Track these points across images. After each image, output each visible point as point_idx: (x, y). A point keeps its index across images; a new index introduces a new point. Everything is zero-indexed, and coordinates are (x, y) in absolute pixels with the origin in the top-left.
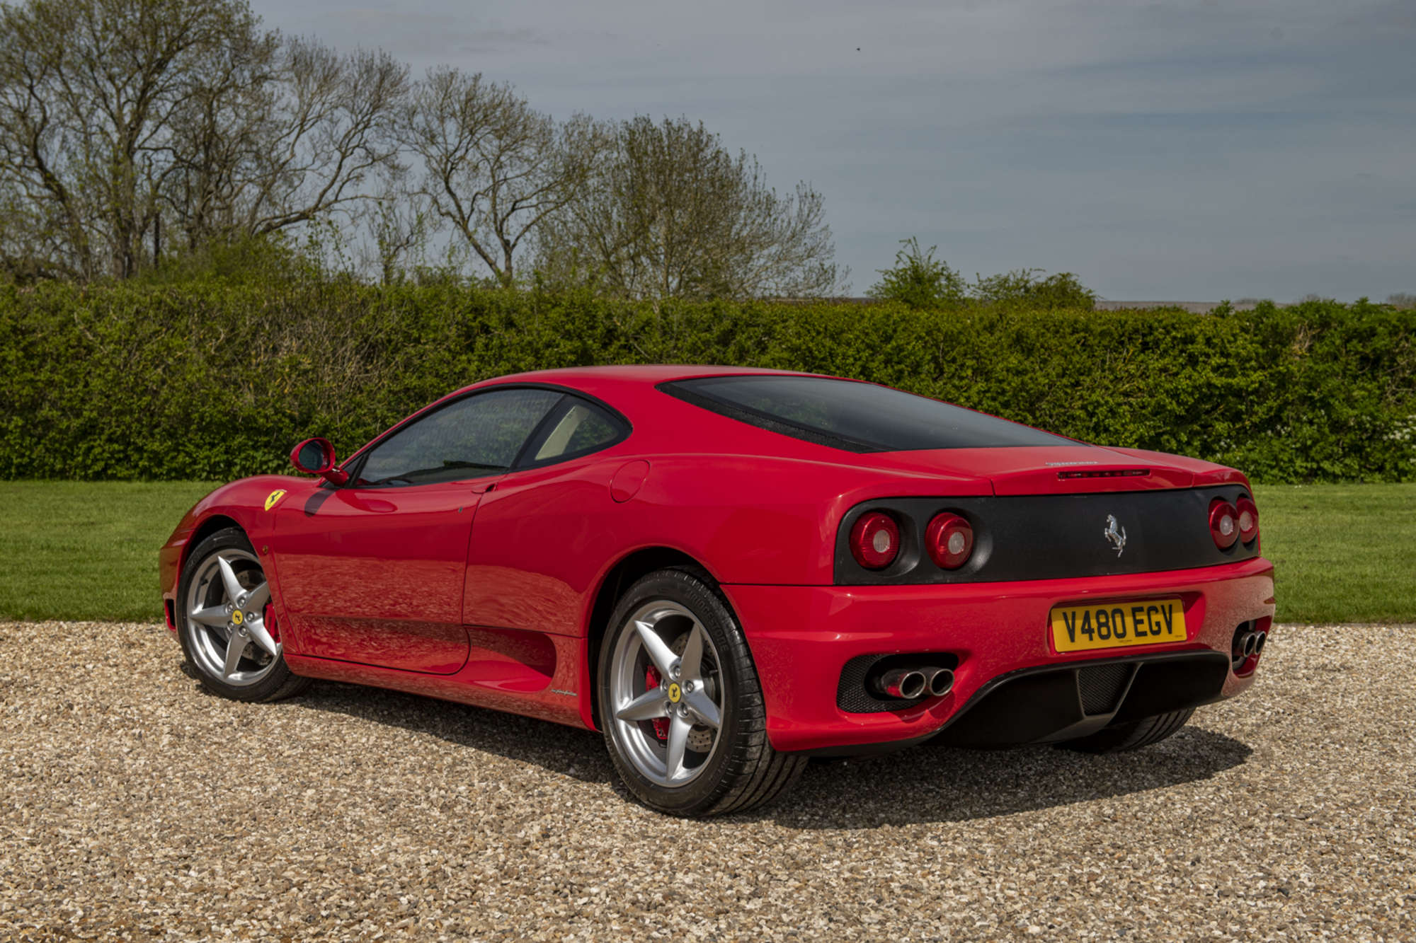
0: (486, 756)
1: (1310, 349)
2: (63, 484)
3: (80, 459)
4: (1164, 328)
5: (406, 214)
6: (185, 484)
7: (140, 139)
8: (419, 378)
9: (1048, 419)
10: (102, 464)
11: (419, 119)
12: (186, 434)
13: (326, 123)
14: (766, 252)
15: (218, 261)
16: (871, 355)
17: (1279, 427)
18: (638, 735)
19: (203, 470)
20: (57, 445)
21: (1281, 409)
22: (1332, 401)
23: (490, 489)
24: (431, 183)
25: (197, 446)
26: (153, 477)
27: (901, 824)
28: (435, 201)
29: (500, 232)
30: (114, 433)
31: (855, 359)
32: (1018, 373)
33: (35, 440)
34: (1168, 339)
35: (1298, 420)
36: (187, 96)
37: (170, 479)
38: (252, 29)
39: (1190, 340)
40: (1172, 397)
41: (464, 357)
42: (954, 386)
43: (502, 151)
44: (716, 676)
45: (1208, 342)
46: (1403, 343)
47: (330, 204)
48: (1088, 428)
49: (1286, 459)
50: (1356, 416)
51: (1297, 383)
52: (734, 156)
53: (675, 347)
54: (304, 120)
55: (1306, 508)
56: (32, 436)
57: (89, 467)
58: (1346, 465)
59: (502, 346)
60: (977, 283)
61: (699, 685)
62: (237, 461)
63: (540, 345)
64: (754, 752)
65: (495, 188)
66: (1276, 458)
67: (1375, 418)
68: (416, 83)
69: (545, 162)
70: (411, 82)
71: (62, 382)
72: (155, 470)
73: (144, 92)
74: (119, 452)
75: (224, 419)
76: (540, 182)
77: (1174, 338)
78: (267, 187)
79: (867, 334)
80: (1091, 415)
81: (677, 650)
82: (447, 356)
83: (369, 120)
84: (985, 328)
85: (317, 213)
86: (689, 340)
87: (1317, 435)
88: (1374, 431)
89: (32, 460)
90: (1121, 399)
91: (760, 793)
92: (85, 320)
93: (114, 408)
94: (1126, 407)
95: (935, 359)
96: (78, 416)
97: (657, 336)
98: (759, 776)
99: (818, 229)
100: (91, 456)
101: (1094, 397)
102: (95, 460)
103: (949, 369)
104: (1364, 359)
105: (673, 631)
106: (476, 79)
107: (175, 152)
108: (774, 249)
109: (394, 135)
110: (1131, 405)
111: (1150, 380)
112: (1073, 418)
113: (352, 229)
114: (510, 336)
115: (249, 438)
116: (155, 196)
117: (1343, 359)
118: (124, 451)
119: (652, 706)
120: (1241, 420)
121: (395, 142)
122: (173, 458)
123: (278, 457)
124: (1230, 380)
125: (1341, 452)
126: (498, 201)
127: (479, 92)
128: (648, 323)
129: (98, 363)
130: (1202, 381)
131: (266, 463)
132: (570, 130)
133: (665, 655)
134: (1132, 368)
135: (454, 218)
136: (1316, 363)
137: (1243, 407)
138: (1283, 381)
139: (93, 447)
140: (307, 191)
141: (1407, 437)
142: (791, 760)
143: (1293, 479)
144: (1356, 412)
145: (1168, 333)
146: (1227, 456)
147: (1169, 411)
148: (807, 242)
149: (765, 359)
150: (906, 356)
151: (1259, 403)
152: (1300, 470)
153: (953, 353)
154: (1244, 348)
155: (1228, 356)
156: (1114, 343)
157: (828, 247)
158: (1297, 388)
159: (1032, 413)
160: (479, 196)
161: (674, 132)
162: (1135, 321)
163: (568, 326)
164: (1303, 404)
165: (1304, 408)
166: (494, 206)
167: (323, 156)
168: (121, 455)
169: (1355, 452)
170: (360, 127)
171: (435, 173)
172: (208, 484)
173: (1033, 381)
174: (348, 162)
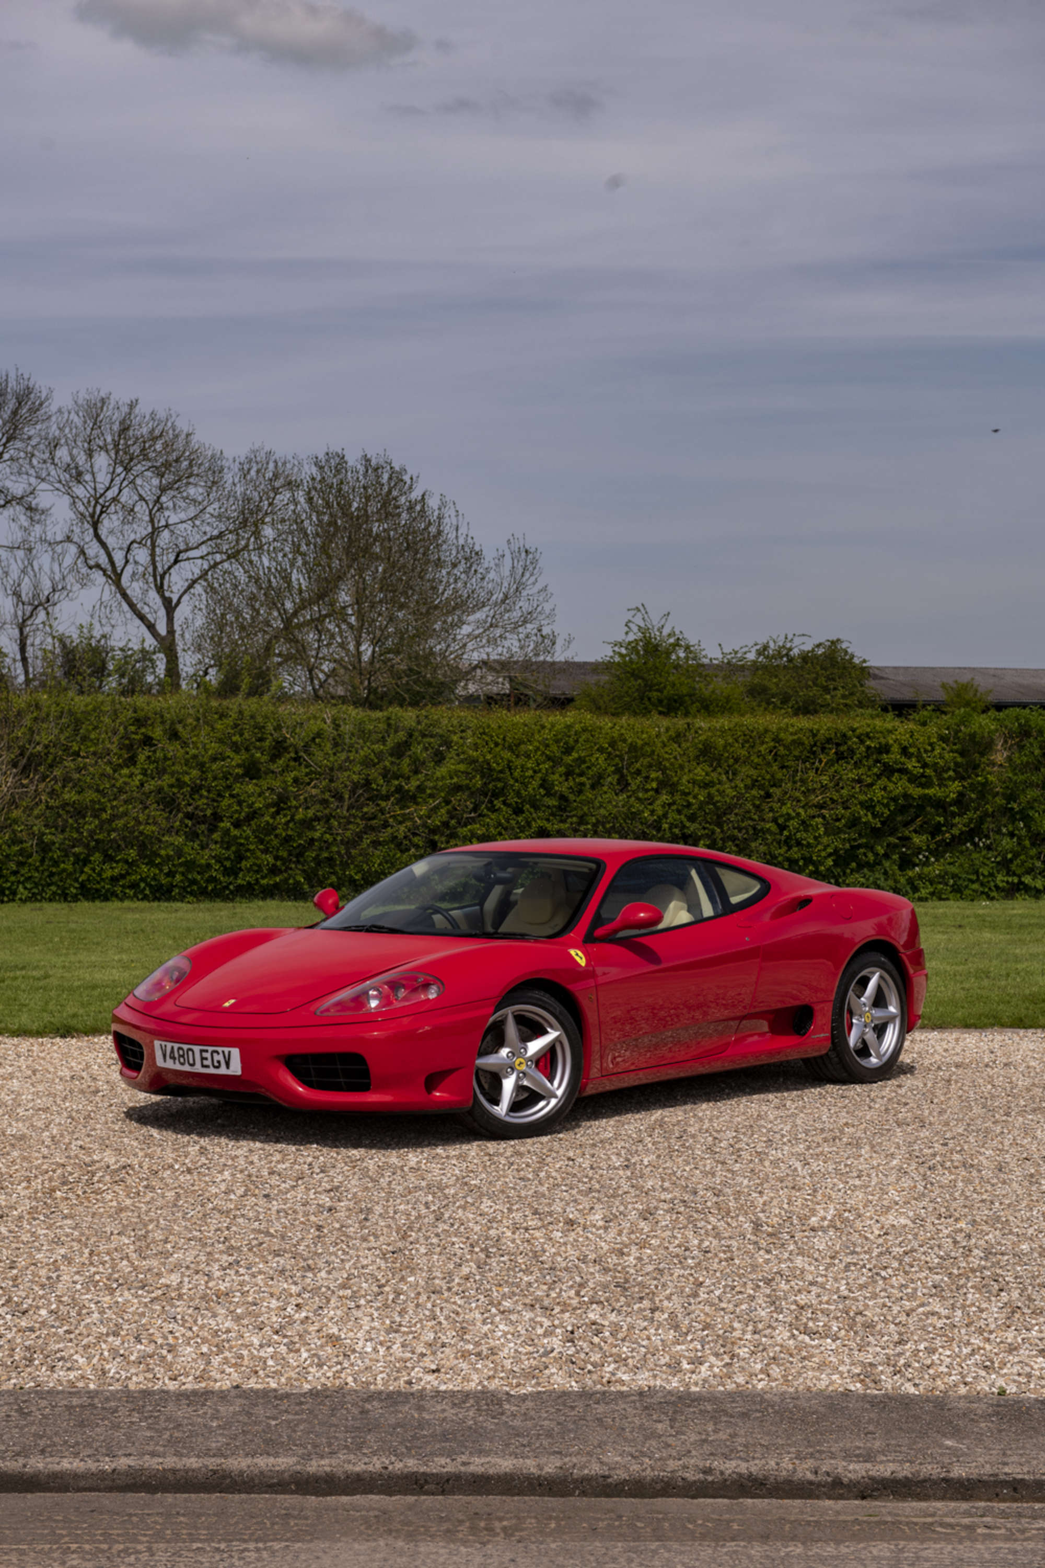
1: (1009, 759)
4: (858, 737)
5: (46, 568)
8: (79, 793)
11: (62, 454)
14: (471, 618)
16: (552, 768)
17: (978, 840)
21: (981, 820)
22: (1032, 813)
24: (77, 530)
29: (160, 589)
31: (535, 772)
32: (706, 785)
34: (863, 749)
35: (999, 832)
39: (886, 749)
40: (867, 808)
41: (125, 771)
42: (638, 799)
43: (163, 490)
45: (904, 751)
49: (986, 873)
51: (997, 794)
52: (433, 504)
53: (347, 760)
59: (166, 758)
60: (720, 656)
63: (206, 759)
65: (154, 536)
66: (977, 873)
68: (60, 411)
69: (216, 505)
70: (54, 408)
76: (208, 529)
77: (869, 748)
79: (547, 746)
80: (782, 828)
82: (109, 770)
86: (362, 753)
87: (1018, 849)
90: (814, 812)
94: (820, 820)
95: (618, 770)
97: (328, 747)
99: (535, 590)
101: (784, 810)
103: (635, 783)
106: (132, 406)
108: (484, 614)
109: (32, 472)
110: (824, 817)
111: (844, 792)
112: (763, 831)
114: (173, 749)
117: (1043, 771)
120: (940, 832)
121: (33, 480)
124: (927, 791)
125: (1041, 864)
126: (158, 551)
127: (135, 422)
128: (319, 735)
130: (898, 792)
132: (246, 466)
134: (825, 779)
135: (104, 571)
136: (1016, 774)
137: (942, 819)
138: (984, 790)
143: (994, 894)
145: (862, 742)
146: (926, 870)
147: (865, 823)
148: (523, 604)
149: (442, 771)
150: (589, 768)
151: (960, 815)
152: (1001, 885)
153: (638, 765)
154: (942, 757)
155: (925, 765)
156: (805, 753)
157: (547, 612)
158: (997, 799)
159: (720, 825)
160: (135, 545)
161: (372, 468)
162: (828, 729)
163: (236, 738)
164: (1004, 814)
165: (1004, 820)
166: (153, 555)
171: (83, 518)
173: (721, 793)
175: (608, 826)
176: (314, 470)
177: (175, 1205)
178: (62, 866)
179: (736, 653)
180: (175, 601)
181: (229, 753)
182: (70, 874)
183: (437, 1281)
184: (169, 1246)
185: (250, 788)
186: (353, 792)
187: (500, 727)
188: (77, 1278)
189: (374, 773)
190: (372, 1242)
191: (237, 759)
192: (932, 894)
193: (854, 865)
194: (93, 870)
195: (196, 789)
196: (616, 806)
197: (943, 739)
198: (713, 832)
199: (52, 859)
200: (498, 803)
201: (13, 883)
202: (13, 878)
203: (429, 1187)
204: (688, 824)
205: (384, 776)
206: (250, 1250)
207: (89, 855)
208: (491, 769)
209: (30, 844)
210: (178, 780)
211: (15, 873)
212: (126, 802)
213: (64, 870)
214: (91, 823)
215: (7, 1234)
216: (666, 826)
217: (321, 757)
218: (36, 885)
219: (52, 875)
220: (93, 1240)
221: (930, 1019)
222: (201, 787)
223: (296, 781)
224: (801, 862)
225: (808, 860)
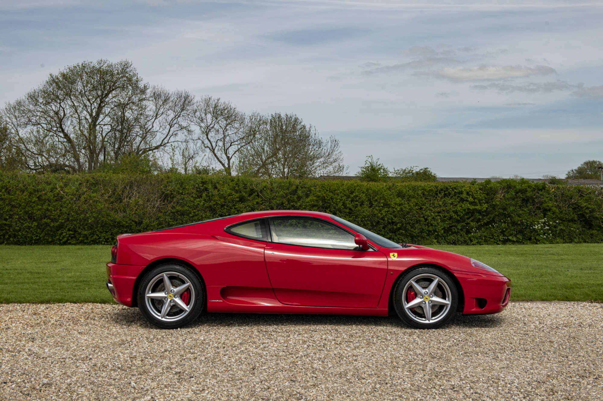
1: (504, 196)
3: (58, 237)
4: (452, 189)
5: (192, 147)
6: (96, 246)
7: (99, 121)
8: (182, 207)
9: (410, 221)
10: (66, 239)
11: (198, 114)
12: (97, 228)
13: (164, 116)
14: (319, 160)
16: (346, 198)
19: (102, 241)
20: (49, 232)
21: (494, 218)
22: (512, 215)
24: (202, 136)
25: (101, 232)
26: (84, 244)
28: (203, 142)
29: (226, 154)
30: (71, 227)
31: (341, 200)
32: (400, 205)
33: (41, 230)
34: (453, 193)
35: (500, 221)
36: (115, 106)
37: (91, 244)
38: (139, 83)
39: (461, 193)
40: (455, 213)
41: (198, 200)
42: (376, 209)
43: (227, 125)
45: (468, 193)
46: (537, 194)
48: (425, 225)
49: (496, 235)
51: (499, 208)
52: (307, 127)
53: (275, 196)
54: (157, 114)
57: (61, 240)
58: (518, 238)
59: (212, 195)
60: (394, 171)
63: (226, 195)
65: (224, 138)
66: (493, 235)
67: (528, 221)
68: (197, 102)
69: (242, 129)
70: (195, 101)
71: (51, 209)
72: (86, 241)
73: (100, 105)
74: (72, 234)
75: (111, 222)
76: (240, 136)
77: (455, 192)
78: (144, 138)
79: (344, 191)
80: (426, 220)
82: (192, 199)
83: (180, 114)
84: (387, 189)
85: (161, 147)
86: (280, 193)
87: (507, 227)
88: (527, 226)
89: (40, 238)
90: (437, 214)
92: (61, 187)
93: (71, 219)
94: (439, 217)
95: (369, 200)
96: (57, 221)
97: (268, 191)
99: (337, 152)
100: (62, 236)
101: (427, 213)
102: (64, 237)
103: (375, 204)
104: (523, 199)
106: (218, 100)
107: (111, 125)
108: (322, 160)
109: (189, 119)
110: (440, 216)
111: (447, 207)
112: (420, 221)
114: (216, 192)
116: (104, 141)
117: (516, 200)
120: (480, 221)
121: (189, 122)
122: (92, 237)
124: (476, 207)
125: (515, 233)
126: (225, 142)
127: (219, 105)
128: (265, 187)
129: (65, 202)
130: (465, 207)
132: (251, 118)
134: (440, 203)
135: (210, 148)
136: (506, 201)
137: (481, 217)
138: (494, 207)
139: (62, 233)
141: (540, 228)
143: (499, 243)
144: (520, 219)
145: (453, 190)
146: (475, 234)
147: (454, 218)
148: (334, 157)
150: (359, 199)
151: (487, 216)
152: (501, 239)
153: (376, 198)
154: (480, 196)
155: (475, 198)
156: (434, 194)
157: (341, 159)
158: (499, 210)
159: (405, 219)
160: (219, 141)
161: (288, 118)
162: (441, 186)
163: (237, 188)
164: (502, 215)
165: (502, 217)
166: (224, 144)
167: (163, 127)
168: (73, 236)
169: (521, 233)
170: (177, 117)
171: (203, 133)
172: (105, 246)
173: (405, 207)
174: (172, 129)
175: (366, 219)
176: (272, 118)
179: (398, 171)
180: (230, 157)
181: (233, 193)
185: (241, 205)
189: (285, 200)
191: (237, 195)
192: (477, 243)
193: (450, 233)
196: (369, 212)
197: (481, 189)
198: (402, 221)
204: (394, 218)
208: (325, 199)
210: (217, 203)
216: (386, 219)
217: (266, 195)
222: (224, 205)
223: (257, 203)
224: (433, 232)
225: (435, 231)
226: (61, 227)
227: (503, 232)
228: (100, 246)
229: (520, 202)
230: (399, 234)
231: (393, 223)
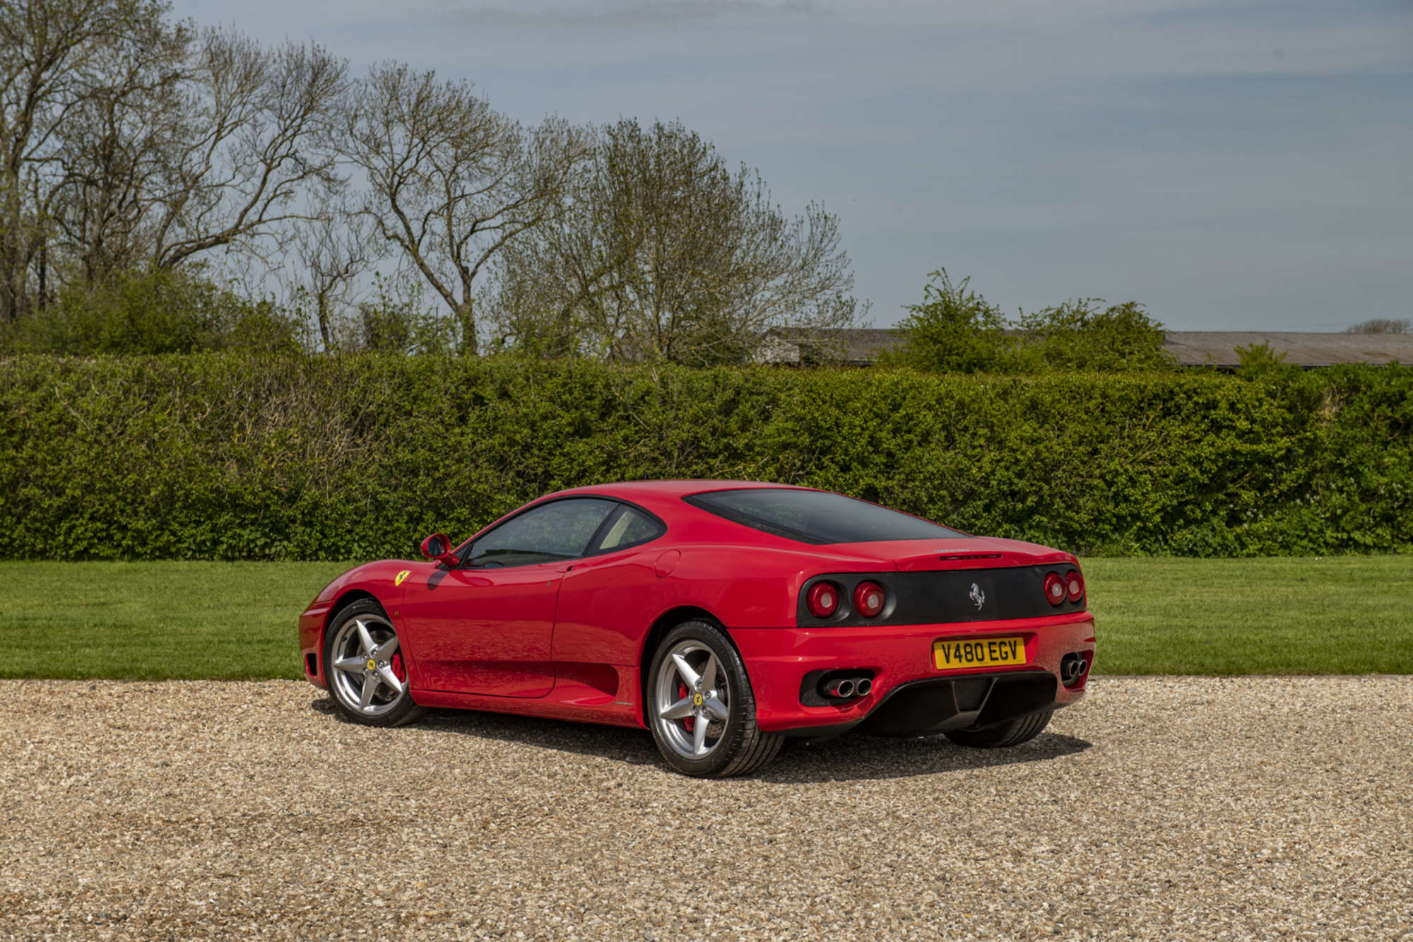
0: (566, 753)
1: (1338, 415)
2: (45, 564)
3: (61, 538)
4: (1185, 393)
5: (344, 240)
6: (170, 564)
7: (26, 151)
8: (412, 452)
9: (1064, 489)
10: (85, 543)
11: (362, 125)
12: (169, 513)
13: (248, 130)
14: (770, 284)
15: (130, 300)
16: (879, 424)
17: (1308, 496)
18: (674, 728)
19: (189, 549)
20: (38, 524)
21: (1310, 476)
22: (1361, 468)
23: (569, 569)
24: (375, 201)
25: (181, 524)
26: (136, 556)
27: (843, 780)
29: (457, 258)
30: (98, 511)
31: (863, 429)
32: (1034, 441)
33: (15, 519)
34: (1191, 405)
35: (1328, 488)
36: (82, 98)
37: (154, 559)
38: (160, 18)
39: (1213, 405)
40: (1195, 465)
41: (457, 430)
43: (459, 160)
44: (724, 688)
45: (1232, 407)
47: (252, 225)
48: (1107, 498)
49: (1316, 529)
50: (1387, 484)
51: (1326, 450)
52: (733, 170)
53: (676, 418)
54: (221, 126)
55: (1302, 580)
56: (13, 515)
57: (71, 547)
58: (1378, 535)
59: (496, 418)
60: (1020, 320)
61: (714, 693)
62: (223, 539)
63: (537, 418)
64: (749, 734)
65: (449, 206)
66: (1305, 529)
67: (1406, 487)
68: (357, 83)
69: (512, 175)
70: (350, 79)
71: (44, 459)
72: (139, 549)
73: (31, 96)
74: (102, 530)
75: (211, 496)
76: (504, 198)
77: (1197, 403)
78: (176, 207)
79: (875, 403)
80: (1110, 484)
81: (700, 672)
82: (441, 429)
83: (300, 126)
84: (998, 395)
85: (238, 237)
86: (691, 411)
87: (1346, 504)
88: (1406, 500)
89: (13, 540)
90: (1140, 468)
91: (753, 761)
92: (67, 395)
93: (98, 486)
94: (1147, 476)
95: (945, 428)
96: (59, 495)
97: (657, 404)
98: (752, 749)
99: (833, 256)
100: (73, 536)
101: (1112, 466)
102: (78, 539)
103: (963, 440)
104: (1394, 425)
105: (697, 660)
106: (429, 76)
107: (65, 164)
108: (779, 281)
109: (331, 144)
110: (1152, 474)
111: (1173, 448)
112: (1091, 487)
113: (279, 256)
114: (504, 408)
115: (235, 516)
116: (43, 217)
117: (1373, 425)
118: (107, 530)
119: (683, 708)
120: (1268, 488)
121: (331, 152)
122: (157, 537)
123: (265, 535)
124: (1255, 447)
125: (1372, 521)
126: (454, 220)
127: (434, 92)
128: (648, 393)
129: (82, 440)
130: (1225, 448)
131: (253, 541)
132: (541, 136)
133: (692, 676)
134: (1153, 435)
135: (402, 242)
136: (1344, 429)
137: (1270, 476)
138: (1312, 448)
139: (74, 527)
140: (226, 211)
142: (772, 739)
143: (1324, 550)
144: (1386, 480)
145: (1189, 397)
146: (1255, 526)
147: (1193, 479)
148: (821, 271)
149: (770, 429)
150: (915, 425)
151: (1288, 471)
152: (1331, 541)
153: (965, 422)
154: (1270, 413)
155: (1253, 421)
156: (1133, 409)
157: (845, 277)
158: (1325, 454)
159: (1048, 483)
160: (432, 215)
161: (665, 136)
162: (1156, 385)
163: (566, 397)
164: (1332, 471)
165: (1333, 476)
166: (449, 224)
167: (245, 169)
168: (104, 534)
169: (1387, 521)
170: (288, 133)
171: (381, 189)
172: (194, 563)
173: (1049, 449)
174: (273, 175)
175: (936, 482)
176: (608, 139)
177: (613, 837)
178: (396, 524)
179: (1036, 316)
180: (471, 271)
181: (560, 411)
182: (403, 533)
183: (903, 909)
184: (621, 874)
185: (581, 446)
186: (682, 450)
187: (827, 385)
188: (541, 903)
189: (702, 431)
190: (824, 872)
191: (567, 418)
192: (1261, 550)
193: (1181, 521)
194: (427, 528)
195: (527, 448)
196: (944, 463)
197: (1272, 395)
198: (1041, 488)
199: (386, 517)
200: (825, 460)
201: (348, 542)
202: (348, 537)
203: (862, 820)
204: (1016, 481)
205: (713, 434)
206: (705, 877)
207: (421, 513)
208: (818, 426)
209: (365, 503)
210: (509, 438)
211: (350, 532)
212: (459, 461)
213: (398, 529)
214: (424, 482)
215: (456, 863)
216: (994, 483)
217: (650, 416)
218: (371, 544)
219: (386, 533)
220: (543, 868)
221: (1306, 665)
222: (532, 445)
223: (626, 439)
224: (1129, 519)
225: (1136, 517)
226: (70, 510)
227: (1334, 520)
228: (182, 565)
229: (1383, 431)
230: (1031, 527)
231: (1013, 494)
